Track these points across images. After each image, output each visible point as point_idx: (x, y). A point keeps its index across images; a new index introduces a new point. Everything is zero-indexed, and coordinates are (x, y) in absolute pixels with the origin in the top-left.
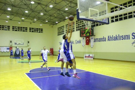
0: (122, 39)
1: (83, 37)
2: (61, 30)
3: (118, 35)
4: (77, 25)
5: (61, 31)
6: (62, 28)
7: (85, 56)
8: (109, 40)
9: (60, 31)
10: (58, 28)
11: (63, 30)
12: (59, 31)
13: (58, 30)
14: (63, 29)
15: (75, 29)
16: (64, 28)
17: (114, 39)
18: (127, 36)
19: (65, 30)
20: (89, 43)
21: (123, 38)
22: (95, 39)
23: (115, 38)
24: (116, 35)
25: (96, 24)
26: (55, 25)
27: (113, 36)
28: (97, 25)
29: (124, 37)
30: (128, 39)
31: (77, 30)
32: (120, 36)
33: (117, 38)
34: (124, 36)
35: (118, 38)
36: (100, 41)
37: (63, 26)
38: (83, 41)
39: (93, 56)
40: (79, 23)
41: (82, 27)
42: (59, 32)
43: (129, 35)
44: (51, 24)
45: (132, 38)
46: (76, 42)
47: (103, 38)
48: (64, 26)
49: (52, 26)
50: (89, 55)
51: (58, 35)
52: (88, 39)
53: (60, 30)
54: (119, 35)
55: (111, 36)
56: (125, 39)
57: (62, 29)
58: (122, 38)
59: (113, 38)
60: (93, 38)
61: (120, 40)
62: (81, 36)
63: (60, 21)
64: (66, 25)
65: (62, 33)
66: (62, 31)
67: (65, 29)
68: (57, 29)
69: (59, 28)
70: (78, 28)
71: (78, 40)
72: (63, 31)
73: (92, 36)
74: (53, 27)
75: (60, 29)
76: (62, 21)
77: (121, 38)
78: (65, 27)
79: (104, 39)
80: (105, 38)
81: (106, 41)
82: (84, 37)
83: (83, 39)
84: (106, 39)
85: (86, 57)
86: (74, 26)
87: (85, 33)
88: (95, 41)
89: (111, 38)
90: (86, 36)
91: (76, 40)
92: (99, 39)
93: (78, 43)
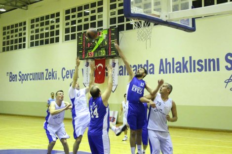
0: (200, 70)
1: (87, 59)
2: (14, 34)
3: (187, 59)
4: (67, 24)
5: (14, 38)
6: (19, 28)
8: (163, 70)
9: (11, 39)
10: (4, 29)
11: (20, 35)
12: (8, 37)
13: (4, 34)
14: (23, 32)
15: (62, 35)
16: (25, 29)
17: (178, 69)
18: (212, 63)
19: (28, 37)
20: (106, 77)
21: (202, 66)
22: (122, 67)
23: (180, 67)
24: (183, 58)
25: (125, 23)
27: (173, 59)
28: (130, 27)
29: (203, 64)
30: (214, 70)
31: (67, 38)
32: (194, 61)
33: (185, 67)
34: (206, 60)
35: (188, 66)
37: (21, 24)
39: (116, 117)
40: (73, 16)
41: (83, 31)
42: (6, 40)
43: (218, 60)
45: (227, 67)
46: (64, 74)
47: (146, 65)
48: (25, 23)
51: (4, 50)
52: (100, 65)
53: (10, 35)
54: (190, 58)
55: (170, 60)
56: (206, 70)
57: (16, 31)
58: (200, 68)
59: (175, 66)
60: (117, 65)
61: (194, 71)
63: (12, 5)
64: (32, 21)
65: (18, 44)
66: (18, 38)
69: (8, 28)
70: (70, 34)
71: (70, 67)
72: (20, 39)
73: (113, 57)
75: (10, 30)
76: (21, 7)
77: (197, 67)
78: (28, 26)
79: (149, 68)
80: (152, 65)
81: (153, 73)
82: (90, 61)
83: (87, 65)
84: (153, 68)
86: (58, 26)
87: (92, 49)
88: (121, 72)
89: (168, 65)
90: (96, 56)
91: (64, 69)
92: (133, 67)
93: (70, 76)
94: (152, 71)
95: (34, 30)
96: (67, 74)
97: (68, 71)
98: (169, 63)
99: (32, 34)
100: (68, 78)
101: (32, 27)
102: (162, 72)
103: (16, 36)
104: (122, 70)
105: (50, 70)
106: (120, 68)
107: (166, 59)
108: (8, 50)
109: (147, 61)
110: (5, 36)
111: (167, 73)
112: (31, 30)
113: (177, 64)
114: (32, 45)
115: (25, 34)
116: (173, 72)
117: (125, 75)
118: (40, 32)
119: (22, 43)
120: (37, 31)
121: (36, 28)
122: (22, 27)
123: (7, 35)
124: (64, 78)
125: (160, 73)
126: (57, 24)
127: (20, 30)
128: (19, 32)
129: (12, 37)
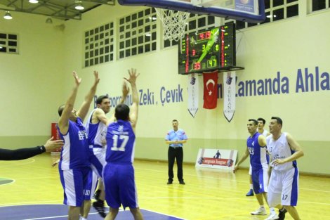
1: (193, 73)
2: (99, 41)
5: (99, 47)
6: (104, 32)
7: (198, 159)
8: (302, 87)
9: (95, 48)
11: (107, 42)
12: (92, 46)
13: (87, 41)
14: (109, 37)
15: (160, 40)
16: (112, 33)
17: (325, 84)
20: (219, 100)
22: (241, 83)
23: (327, 80)
26: (72, 17)
27: (317, 68)
31: (167, 44)
36: (262, 93)
37: (107, 27)
38: (194, 92)
41: (188, 32)
42: (89, 50)
44: (53, 15)
46: (164, 96)
47: (277, 80)
48: (112, 25)
49: (57, 22)
50: (218, 154)
51: (87, 65)
52: (211, 81)
53: (94, 42)
55: (312, 71)
57: (102, 36)
59: (321, 80)
60: (233, 80)
62: (182, 70)
64: (122, 21)
65: (104, 55)
66: (104, 46)
67: (114, 36)
68: (82, 38)
69: (92, 32)
71: (171, 86)
72: (107, 48)
73: (228, 69)
74: (62, 27)
75: (93, 36)
78: (116, 28)
79: (282, 84)
80: (285, 79)
81: (287, 91)
82: (196, 76)
83: (193, 82)
84: (287, 84)
85: (203, 161)
86: (154, 27)
87: (199, 57)
88: (241, 92)
89: (309, 79)
90: (204, 68)
91: (163, 88)
92: (258, 84)
93: (171, 98)
94: (285, 88)
95: (124, 33)
96: (167, 97)
97: (168, 92)
98: (311, 75)
99: (122, 40)
100: (168, 101)
101: (122, 29)
102: (300, 90)
103: (102, 43)
104: (243, 88)
105: (145, 92)
106: (239, 85)
107: (306, 70)
108: (92, 64)
109: (279, 73)
110: (88, 45)
111: (307, 90)
112: (121, 34)
113: (322, 76)
114: (122, 55)
115: (112, 40)
116: (317, 89)
117: (247, 95)
118: (132, 37)
119: (109, 53)
120: (128, 35)
121: (126, 31)
122: (109, 31)
123: (90, 43)
124: (163, 102)
125: (297, 91)
126: (153, 24)
127: (107, 34)
128: (105, 38)
129: (97, 45)
